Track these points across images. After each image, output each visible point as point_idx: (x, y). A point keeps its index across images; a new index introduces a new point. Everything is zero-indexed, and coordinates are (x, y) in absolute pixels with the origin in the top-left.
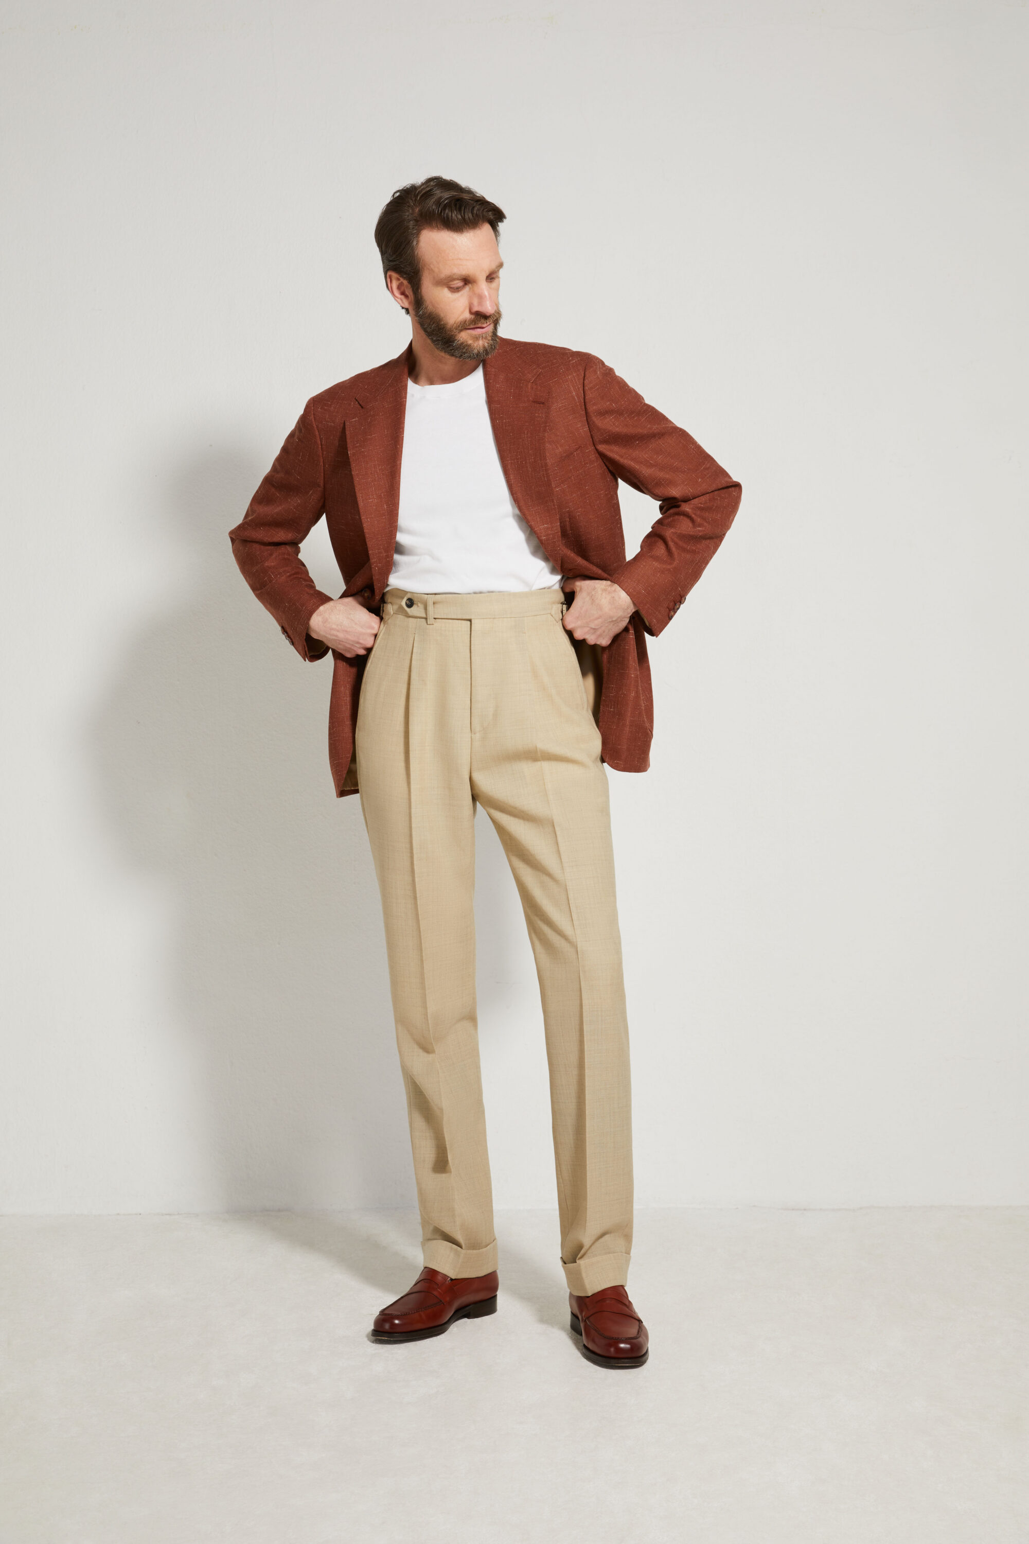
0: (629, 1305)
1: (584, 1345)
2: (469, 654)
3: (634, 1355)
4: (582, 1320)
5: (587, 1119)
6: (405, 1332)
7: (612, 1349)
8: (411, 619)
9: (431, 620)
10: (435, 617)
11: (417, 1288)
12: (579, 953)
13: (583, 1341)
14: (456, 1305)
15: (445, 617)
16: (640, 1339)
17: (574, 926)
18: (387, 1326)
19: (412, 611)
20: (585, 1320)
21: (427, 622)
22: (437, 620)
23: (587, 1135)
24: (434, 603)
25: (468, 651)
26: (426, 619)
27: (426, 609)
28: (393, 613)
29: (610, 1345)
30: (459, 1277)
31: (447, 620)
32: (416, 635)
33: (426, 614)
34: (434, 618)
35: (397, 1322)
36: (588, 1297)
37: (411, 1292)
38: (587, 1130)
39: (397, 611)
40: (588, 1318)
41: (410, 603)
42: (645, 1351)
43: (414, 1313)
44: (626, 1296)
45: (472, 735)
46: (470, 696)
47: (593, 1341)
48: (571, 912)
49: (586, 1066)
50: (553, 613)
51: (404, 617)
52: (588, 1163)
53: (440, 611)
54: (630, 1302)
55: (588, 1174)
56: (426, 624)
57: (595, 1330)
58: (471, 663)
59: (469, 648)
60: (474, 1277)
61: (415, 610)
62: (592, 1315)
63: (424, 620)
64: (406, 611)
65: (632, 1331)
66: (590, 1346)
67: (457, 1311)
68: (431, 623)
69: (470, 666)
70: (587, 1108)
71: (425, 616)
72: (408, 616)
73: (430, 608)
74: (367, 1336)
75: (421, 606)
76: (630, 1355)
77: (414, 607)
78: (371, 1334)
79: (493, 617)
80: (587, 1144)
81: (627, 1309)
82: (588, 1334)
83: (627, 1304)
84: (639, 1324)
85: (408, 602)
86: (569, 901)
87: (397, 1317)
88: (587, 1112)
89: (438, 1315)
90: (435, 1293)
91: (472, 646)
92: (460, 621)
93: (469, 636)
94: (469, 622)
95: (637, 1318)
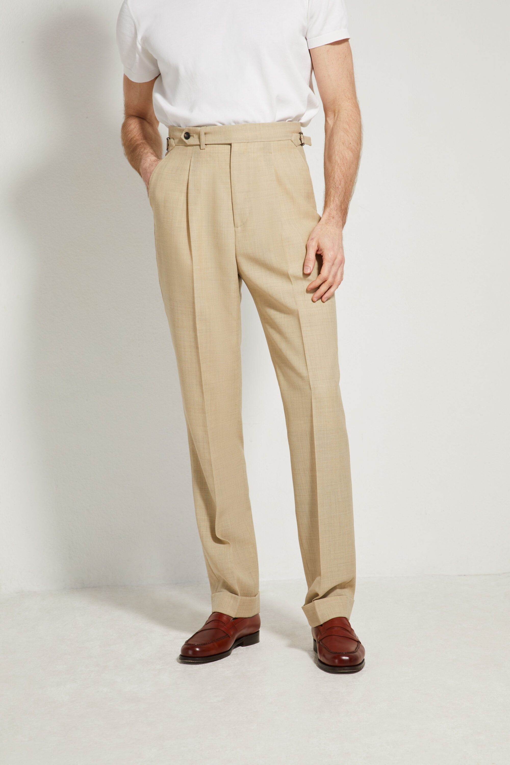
0: (351, 631)
1: (319, 659)
2: (229, 169)
3: (352, 664)
4: (317, 642)
5: (318, 507)
6: (204, 657)
7: (337, 661)
8: (189, 147)
9: (203, 146)
10: (206, 143)
11: (209, 626)
12: (312, 390)
13: (318, 658)
14: (236, 636)
15: (213, 143)
16: (357, 653)
17: (308, 370)
18: (190, 652)
19: (190, 141)
20: (319, 642)
21: (200, 148)
22: (207, 145)
23: (319, 518)
24: (205, 134)
25: (229, 167)
26: (200, 145)
27: (199, 138)
28: (175, 145)
29: (335, 658)
30: (237, 616)
31: (214, 145)
32: (192, 158)
33: (200, 142)
34: (205, 145)
35: (198, 649)
36: (321, 625)
37: (204, 629)
38: (319, 515)
39: (178, 143)
40: (321, 640)
41: (188, 136)
42: (361, 661)
43: (210, 643)
44: (349, 625)
45: (235, 229)
46: (231, 200)
47: (324, 656)
48: (306, 360)
49: (317, 470)
50: (293, 139)
51: (184, 147)
52: (320, 537)
53: (210, 139)
54: (352, 629)
55: (321, 546)
56: (200, 149)
57: (325, 648)
58: (230, 176)
59: (229, 165)
60: (247, 617)
61: (193, 140)
62: (323, 639)
63: (198, 147)
64: (185, 142)
65: (353, 648)
66: (322, 659)
67: (236, 641)
68: (203, 148)
69: (230, 178)
70: (318, 499)
71: (198, 143)
72: (187, 146)
73: (203, 137)
74: (177, 660)
75: (196, 136)
76: (348, 664)
77: (191, 138)
78: (179, 658)
79: (248, 141)
80: (319, 524)
81: (349, 634)
82: (320, 652)
83: (350, 630)
84: (358, 644)
85: (186, 135)
86: (304, 351)
87: (197, 646)
88: (318, 502)
89: (225, 643)
90: (223, 629)
91: (231, 163)
92: (223, 146)
93: (229, 156)
94: (229, 146)
95: (356, 640)
